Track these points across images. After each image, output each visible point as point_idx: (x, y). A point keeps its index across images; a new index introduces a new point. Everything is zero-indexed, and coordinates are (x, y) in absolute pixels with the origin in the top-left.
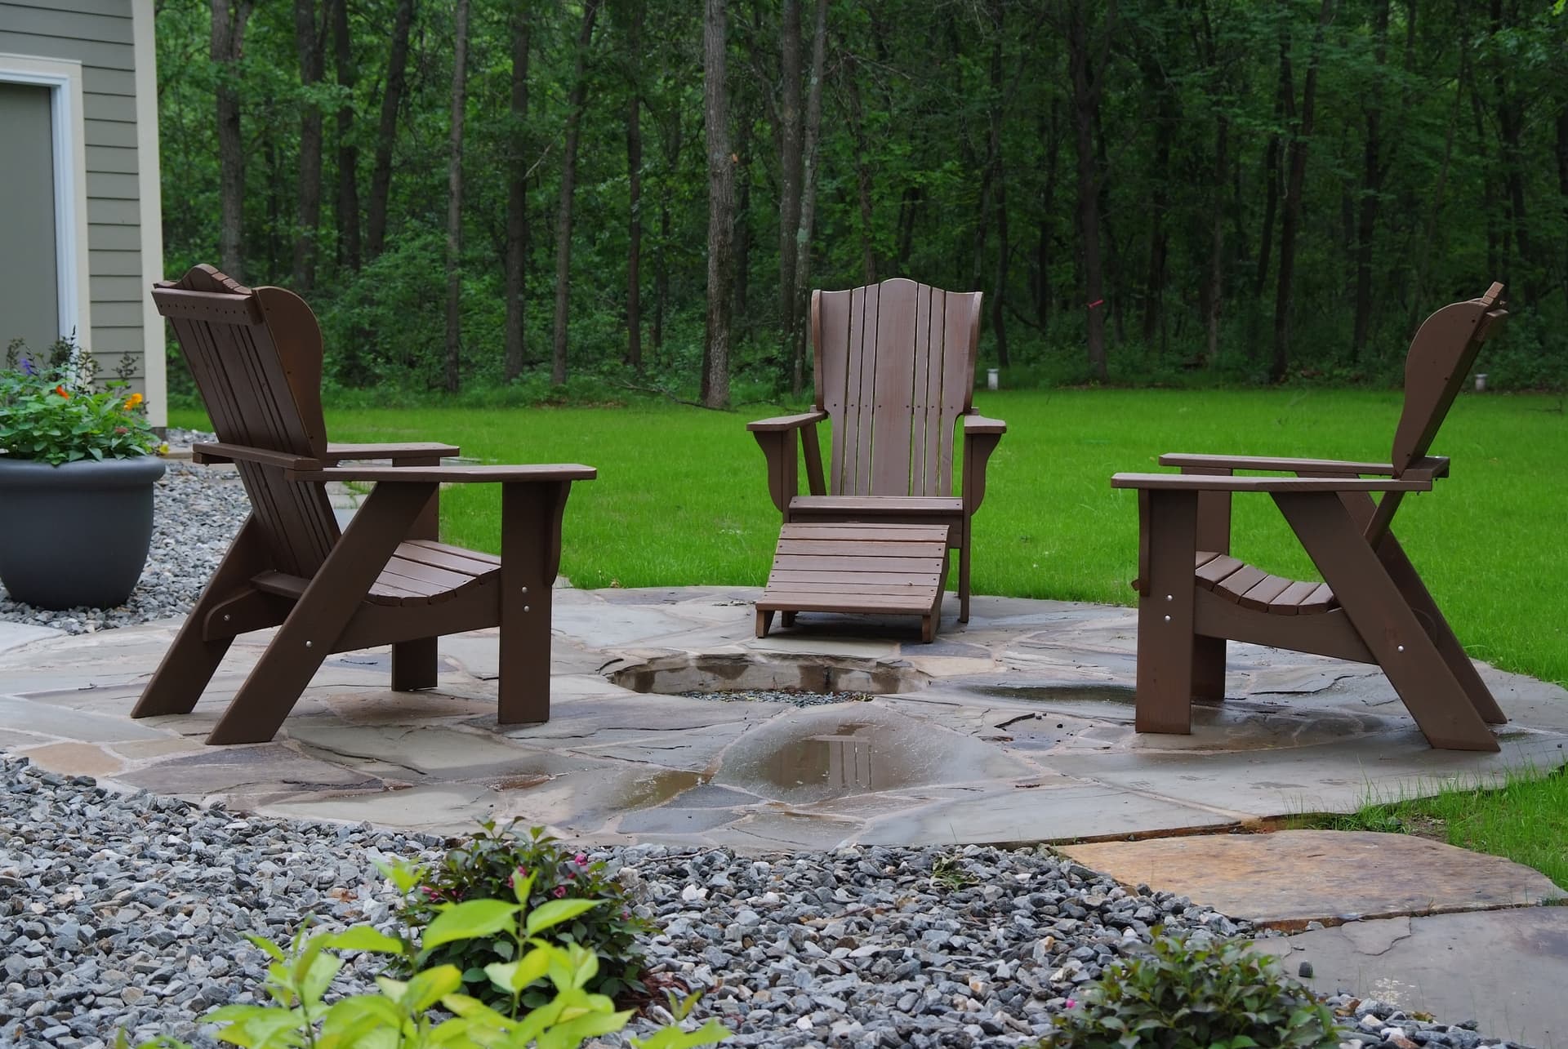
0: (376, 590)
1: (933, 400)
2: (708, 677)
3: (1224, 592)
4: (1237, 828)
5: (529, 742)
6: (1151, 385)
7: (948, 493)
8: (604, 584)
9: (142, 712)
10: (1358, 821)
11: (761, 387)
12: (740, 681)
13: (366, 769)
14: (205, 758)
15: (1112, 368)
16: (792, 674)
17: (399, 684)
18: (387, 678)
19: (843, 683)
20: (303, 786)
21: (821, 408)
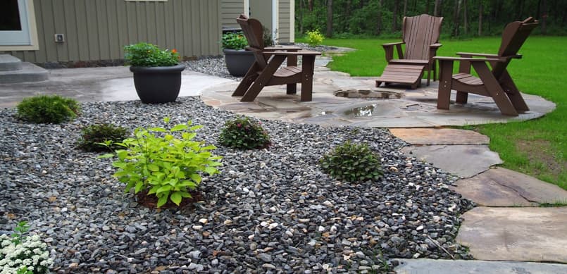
0: (275, 75)
1: (429, 40)
2: (361, 94)
3: (459, 82)
4: (434, 127)
5: (306, 104)
6: (558, 35)
7: (425, 59)
8: (356, 76)
9: (233, 96)
10: (463, 128)
11: (447, 35)
12: (368, 96)
13: (266, 107)
14: (240, 104)
15: (548, 31)
16: (380, 95)
17: (288, 93)
18: (285, 91)
19: (390, 97)
20: (251, 109)
21: (404, 41)
